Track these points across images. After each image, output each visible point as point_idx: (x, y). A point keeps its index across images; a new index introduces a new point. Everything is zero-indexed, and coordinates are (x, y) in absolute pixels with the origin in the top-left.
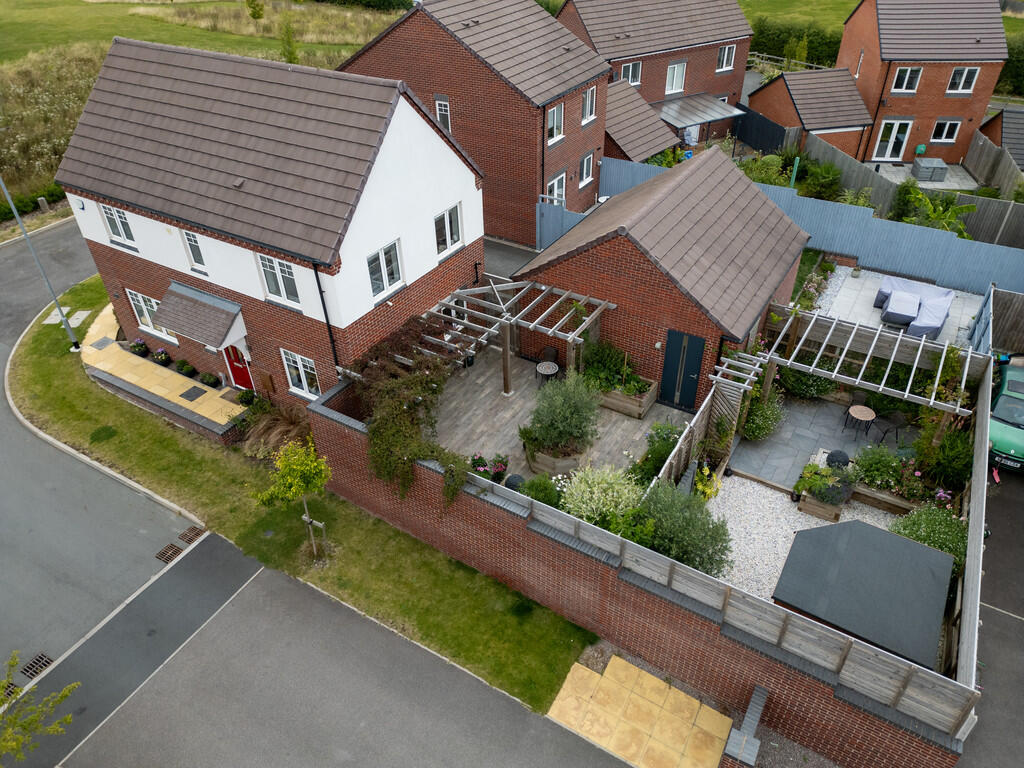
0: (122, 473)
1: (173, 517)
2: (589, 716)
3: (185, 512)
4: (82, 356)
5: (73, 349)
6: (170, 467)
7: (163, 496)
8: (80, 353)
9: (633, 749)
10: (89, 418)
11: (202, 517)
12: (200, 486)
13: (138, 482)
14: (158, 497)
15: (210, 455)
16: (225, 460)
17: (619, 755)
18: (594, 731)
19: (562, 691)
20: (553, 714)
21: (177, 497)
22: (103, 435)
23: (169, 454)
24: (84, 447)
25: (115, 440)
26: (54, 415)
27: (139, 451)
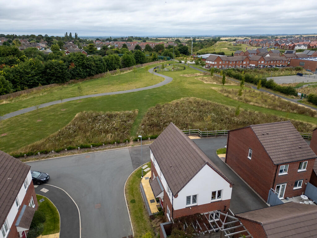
0: (130, 213)
1: (131, 230)
3: (133, 231)
4: (142, 180)
5: (142, 177)
6: (137, 217)
7: (132, 223)
8: (142, 178)
10: (133, 196)
11: (135, 234)
12: (139, 226)
13: (131, 217)
14: (131, 223)
15: (146, 219)
16: (147, 222)
21: (134, 226)
22: (133, 201)
23: (140, 214)
24: (129, 202)
25: (134, 204)
26: (129, 192)
27: (136, 209)
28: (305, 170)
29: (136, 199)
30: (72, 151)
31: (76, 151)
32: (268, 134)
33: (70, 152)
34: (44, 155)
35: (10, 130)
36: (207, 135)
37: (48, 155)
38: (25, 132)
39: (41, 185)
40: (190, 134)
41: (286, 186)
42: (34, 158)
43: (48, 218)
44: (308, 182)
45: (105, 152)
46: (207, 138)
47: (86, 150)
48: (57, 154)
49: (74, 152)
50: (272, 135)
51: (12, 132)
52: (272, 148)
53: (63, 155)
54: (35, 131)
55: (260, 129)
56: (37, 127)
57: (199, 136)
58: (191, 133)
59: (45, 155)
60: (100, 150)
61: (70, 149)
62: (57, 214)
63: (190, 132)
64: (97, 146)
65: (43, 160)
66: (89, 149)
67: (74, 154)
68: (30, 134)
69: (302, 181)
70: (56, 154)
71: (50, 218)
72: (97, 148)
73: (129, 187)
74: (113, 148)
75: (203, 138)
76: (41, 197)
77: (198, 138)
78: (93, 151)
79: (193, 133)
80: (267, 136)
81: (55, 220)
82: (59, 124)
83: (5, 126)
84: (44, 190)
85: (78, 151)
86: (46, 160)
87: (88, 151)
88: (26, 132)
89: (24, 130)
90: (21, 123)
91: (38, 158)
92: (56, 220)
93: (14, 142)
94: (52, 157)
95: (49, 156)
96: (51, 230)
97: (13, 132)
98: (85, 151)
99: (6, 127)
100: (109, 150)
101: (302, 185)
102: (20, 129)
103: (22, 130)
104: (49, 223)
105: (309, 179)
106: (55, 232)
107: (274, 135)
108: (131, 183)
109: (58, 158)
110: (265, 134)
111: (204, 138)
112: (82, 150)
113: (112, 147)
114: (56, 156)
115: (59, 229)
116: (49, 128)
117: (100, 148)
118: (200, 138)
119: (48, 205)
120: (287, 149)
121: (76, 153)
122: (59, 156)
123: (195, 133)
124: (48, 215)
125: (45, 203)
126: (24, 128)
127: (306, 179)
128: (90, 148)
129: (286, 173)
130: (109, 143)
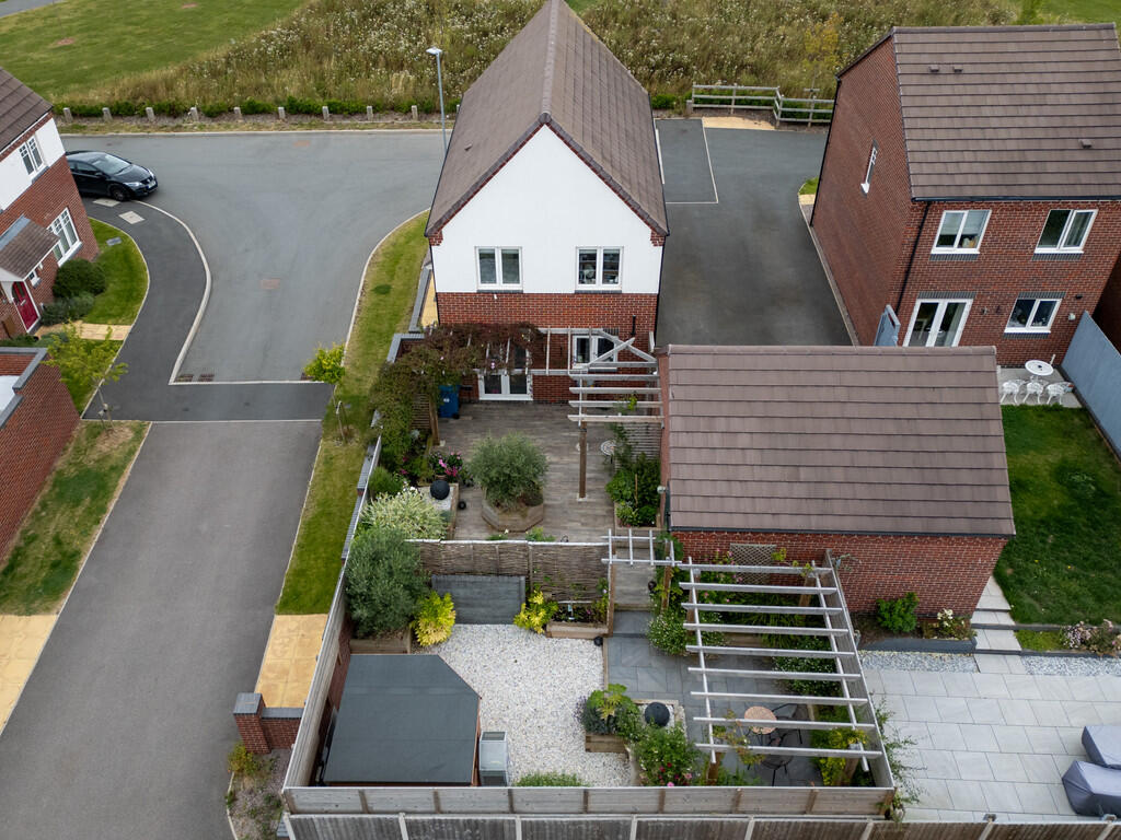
0: (356, 318)
2: (286, 640)
6: (374, 332)
9: (271, 675)
10: (392, 276)
17: (263, 669)
18: (276, 647)
19: (299, 616)
20: (278, 618)
22: (382, 290)
23: (386, 325)
24: (367, 290)
25: (382, 297)
26: (384, 262)
27: (380, 312)
28: (1078, 250)
29: (397, 285)
30: (260, 120)
31: (269, 121)
32: (957, 72)
33: (251, 120)
34: (166, 121)
35: (88, 29)
36: (807, 115)
37: (179, 121)
38: (129, 40)
39: (127, 204)
40: (733, 106)
41: (967, 309)
42: (134, 124)
43: (112, 286)
44: (1087, 313)
45: (369, 137)
46: (805, 131)
47: (307, 120)
48: (207, 123)
49: (262, 123)
50: (977, 79)
51: (90, 37)
52: (941, 134)
53: (228, 127)
54: (161, 40)
55: (930, 48)
56: (173, 26)
57: (772, 121)
58: (738, 102)
59: (171, 119)
60: (354, 127)
61: (252, 110)
62: (143, 281)
63: (734, 97)
64: (346, 110)
65: (159, 136)
66: (315, 120)
67: (259, 129)
68: (144, 48)
69: (1059, 301)
70: (204, 123)
71: (118, 288)
72: (345, 118)
73: (391, 248)
74: (402, 126)
75: (785, 129)
76: (113, 234)
77: (765, 126)
78: (329, 127)
79: (751, 102)
80: (952, 79)
81: (131, 295)
82: (247, 22)
83: (79, 14)
84: (131, 217)
85: (279, 122)
86: (170, 136)
87: (311, 126)
88: (133, 38)
89: (130, 33)
90: (131, 10)
91: (146, 127)
92: (135, 294)
93: (86, 67)
94: (192, 129)
95: (181, 126)
96: (111, 316)
97: (96, 36)
98: (302, 125)
99: (82, 18)
100: (385, 133)
101: (1055, 321)
102: (120, 28)
103: (124, 34)
104: (113, 298)
105: (1093, 297)
106: (120, 321)
107: (987, 79)
108: (402, 240)
109: (209, 136)
110: (942, 71)
111: (790, 130)
112: (293, 119)
113: (400, 121)
114: (201, 128)
115: (133, 317)
116: (209, 33)
117: (356, 120)
118: (772, 128)
119: (125, 256)
120: (1011, 145)
121: (268, 128)
122: (211, 129)
123: (759, 102)
124: (116, 280)
125: (121, 248)
126: (130, 28)
127: (1078, 298)
128: (320, 114)
129: (975, 251)
130: (393, 109)
